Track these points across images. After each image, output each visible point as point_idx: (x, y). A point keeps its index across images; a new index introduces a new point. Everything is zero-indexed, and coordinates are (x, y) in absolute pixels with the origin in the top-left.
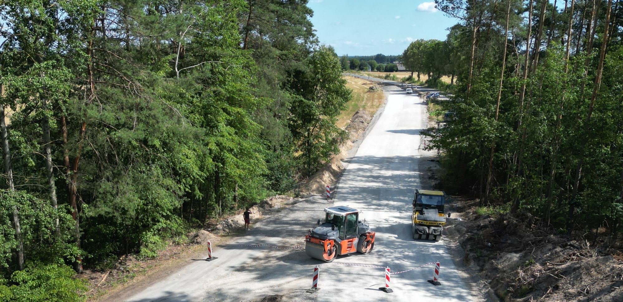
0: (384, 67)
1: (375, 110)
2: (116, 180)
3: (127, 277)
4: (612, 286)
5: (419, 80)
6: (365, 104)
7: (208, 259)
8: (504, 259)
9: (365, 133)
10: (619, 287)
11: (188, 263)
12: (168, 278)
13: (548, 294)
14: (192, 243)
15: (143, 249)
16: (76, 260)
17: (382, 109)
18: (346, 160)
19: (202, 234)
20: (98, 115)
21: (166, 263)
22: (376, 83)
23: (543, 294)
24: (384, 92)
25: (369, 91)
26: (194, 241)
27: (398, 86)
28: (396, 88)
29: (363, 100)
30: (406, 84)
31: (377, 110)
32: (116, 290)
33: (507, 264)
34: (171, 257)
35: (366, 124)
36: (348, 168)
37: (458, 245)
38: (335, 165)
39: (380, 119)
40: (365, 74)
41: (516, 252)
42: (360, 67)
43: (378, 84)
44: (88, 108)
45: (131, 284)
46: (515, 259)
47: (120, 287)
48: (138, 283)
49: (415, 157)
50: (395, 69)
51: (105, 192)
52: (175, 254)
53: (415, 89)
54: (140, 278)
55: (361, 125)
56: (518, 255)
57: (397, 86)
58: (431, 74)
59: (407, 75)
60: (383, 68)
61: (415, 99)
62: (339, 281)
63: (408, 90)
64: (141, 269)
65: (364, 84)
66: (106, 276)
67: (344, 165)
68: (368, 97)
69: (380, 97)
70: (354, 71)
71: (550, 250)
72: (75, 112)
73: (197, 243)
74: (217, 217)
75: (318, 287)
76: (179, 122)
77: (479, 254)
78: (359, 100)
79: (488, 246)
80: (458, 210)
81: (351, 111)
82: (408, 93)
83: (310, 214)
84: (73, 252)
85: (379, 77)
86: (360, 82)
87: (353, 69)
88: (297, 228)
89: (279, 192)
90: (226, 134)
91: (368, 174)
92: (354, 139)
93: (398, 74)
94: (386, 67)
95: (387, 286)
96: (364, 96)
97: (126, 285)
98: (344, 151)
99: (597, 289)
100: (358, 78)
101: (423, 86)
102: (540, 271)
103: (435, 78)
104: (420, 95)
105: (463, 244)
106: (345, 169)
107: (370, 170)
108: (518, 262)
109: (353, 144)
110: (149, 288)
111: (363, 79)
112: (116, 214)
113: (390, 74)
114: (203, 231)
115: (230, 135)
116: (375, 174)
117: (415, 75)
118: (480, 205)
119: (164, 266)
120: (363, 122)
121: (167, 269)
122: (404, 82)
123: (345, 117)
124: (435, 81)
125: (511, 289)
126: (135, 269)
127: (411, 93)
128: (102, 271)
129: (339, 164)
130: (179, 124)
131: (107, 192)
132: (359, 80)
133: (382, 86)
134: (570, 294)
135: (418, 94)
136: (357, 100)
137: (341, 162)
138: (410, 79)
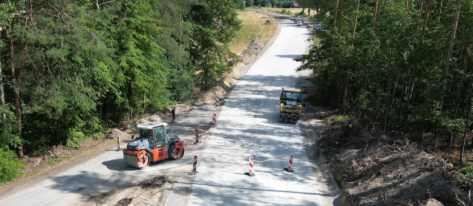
0: (283, 4)
1: (269, 39)
2: (48, 86)
3: (55, 161)
4: (418, 172)
5: (309, 15)
6: (261, 34)
7: (117, 149)
8: (346, 153)
9: (257, 58)
10: (424, 172)
11: (103, 152)
12: (86, 162)
13: (372, 178)
14: (107, 138)
15: (69, 142)
16: (17, 147)
17: (275, 38)
18: (237, 78)
19: (115, 131)
20: (34, 37)
21: (86, 151)
22: (273, 16)
23: (369, 178)
24: (278, 24)
25: (266, 24)
26: (108, 137)
27: (292, 20)
28: (289, 21)
29: (259, 31)
30: (299, 18)
31: (270, 39)
32: (46, 170)
33: (347, 157)
34: (90, 147)
35: (259, 50)
36: (237, 84)
37: (314, 144)
38: (227, 82)
39: (271, 47)
40: (265, 9)
41: (356, 149)
42: (262, 4)
43: (275, 18)
44: (28, 32)
45: (58, 166)
46: (354, 154)
47: (49, 167)
48: (63, 165)
49: (294, 76)
50: (291, 5)
51: (39, 95)
52: (93, 146)
53: (305, 22)
54: (65, 162)
55: (255, 51)
56: (356, 151)
57: (290, 19)
58: (319, 9)
59: (299, 10)
60: (281, 5)
61: (304, 30)
62: (212, 167)
63: (298, 23)
64: (66, 156)
65: (262, 18)
66: (40, 160)
67: (235, 82)
68: (264, 28)
69: (275, 29)
70: (256, 7)
71: (380, 146)
72: (18, 35)
73: (111, 138)
74: (129, 120)
75: (197, 170)
76: (95, 43)
77: (327, 150)
78: (257, 31)
79: (335, 144)
80: (320, 118)
81: (249, 39)
82: (298, 26)
83: (201, 119)
84: (15, 140)
85: (277, 12)
86: (260, 16)
87: (257, 6)
88: (187, 128)
89: (179, 102)
90: (135, 54)
91: (254, 89)
92: (248, 62)
93: (293, 10)
94: (284, 4)
95: (250, 171)
96: (261, 28)
97: (54, 166)
98: (237, 71)
99: (408, 175)
100: (259, 12)
101: (312, 20)
102: (369, 162)
103: (322, 13)
104: (308, 27)
105: (318, 143)
106: (235, 85)
107: (256, 86)
108: (356, 155)
109: (245, 66)
110: (71, 169)
111: (263, 13)
112: (48, 112)
113: (285, 10)
114: (116, 129)
115: (138, 55)
116: (259, 89)
117: (306, 11)
118: (337, 114)
119: (83, 154)
120: (257, 49)
121: (86, 156)
122: (296, 16)
123: (243, 45)
124: (322, 16)
125: (346, 175)
126: (62, 156)
127: (301, 26)
128: (38, 156)
129: (230, 82)
130: (96, 45)
131: (41, 95)
132: (259, 14)
133: (278, 20)
134: (388, 178)
135: (306, 26)
136: (254, 30)
137: (233, 79)
138: (302, 13)
